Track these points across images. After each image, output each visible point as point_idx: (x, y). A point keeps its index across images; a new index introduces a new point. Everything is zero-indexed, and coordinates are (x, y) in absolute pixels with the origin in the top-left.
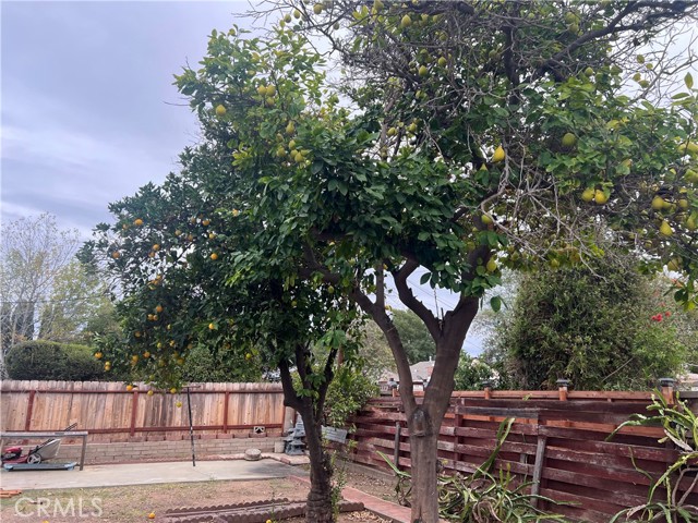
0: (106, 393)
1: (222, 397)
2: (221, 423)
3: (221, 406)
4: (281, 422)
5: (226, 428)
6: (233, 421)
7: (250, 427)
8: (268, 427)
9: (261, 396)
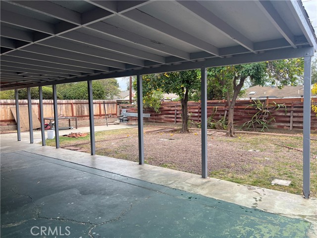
0: (62, 104)
1: (98, 105)
2: (99, 114)
3: (98, 108)
4: (115, 113)
5: (100, 115)
6: (103, 113)
7: (108, 115)
8: (113, 114)
9: (110, 104)
